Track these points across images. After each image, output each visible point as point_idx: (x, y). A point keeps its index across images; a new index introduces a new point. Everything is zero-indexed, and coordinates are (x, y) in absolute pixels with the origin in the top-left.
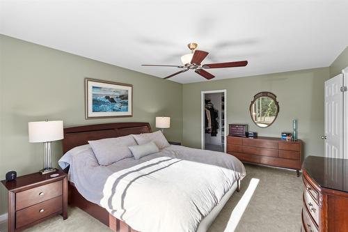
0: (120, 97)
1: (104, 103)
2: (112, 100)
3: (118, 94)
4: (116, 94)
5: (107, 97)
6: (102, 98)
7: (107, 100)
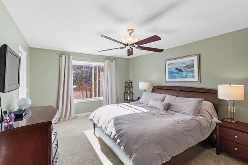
0: (186, 67)
1: (174, 73)
2: (180, 70)
3: (185, 65)
4: (183, 65)
5: (176, 69)
6: (173, 70)
7: (177, 71)
